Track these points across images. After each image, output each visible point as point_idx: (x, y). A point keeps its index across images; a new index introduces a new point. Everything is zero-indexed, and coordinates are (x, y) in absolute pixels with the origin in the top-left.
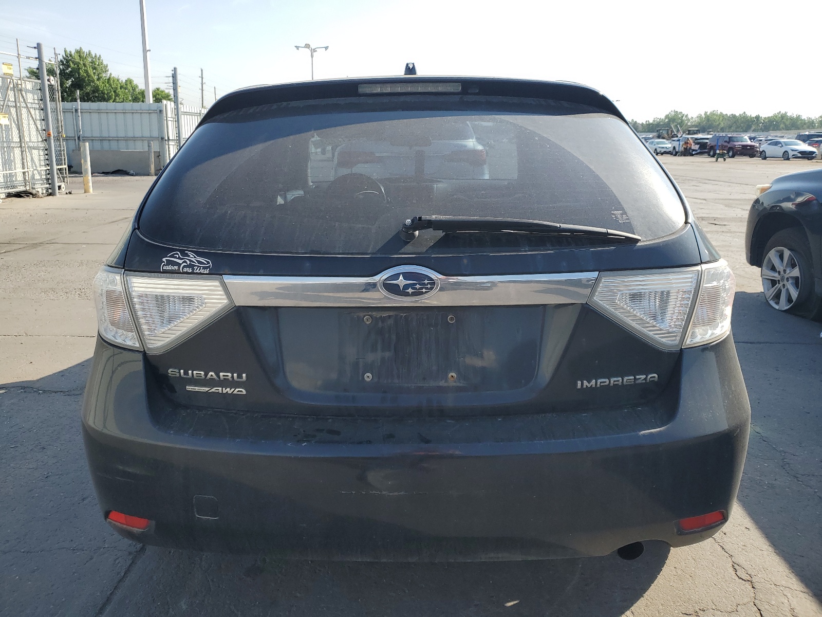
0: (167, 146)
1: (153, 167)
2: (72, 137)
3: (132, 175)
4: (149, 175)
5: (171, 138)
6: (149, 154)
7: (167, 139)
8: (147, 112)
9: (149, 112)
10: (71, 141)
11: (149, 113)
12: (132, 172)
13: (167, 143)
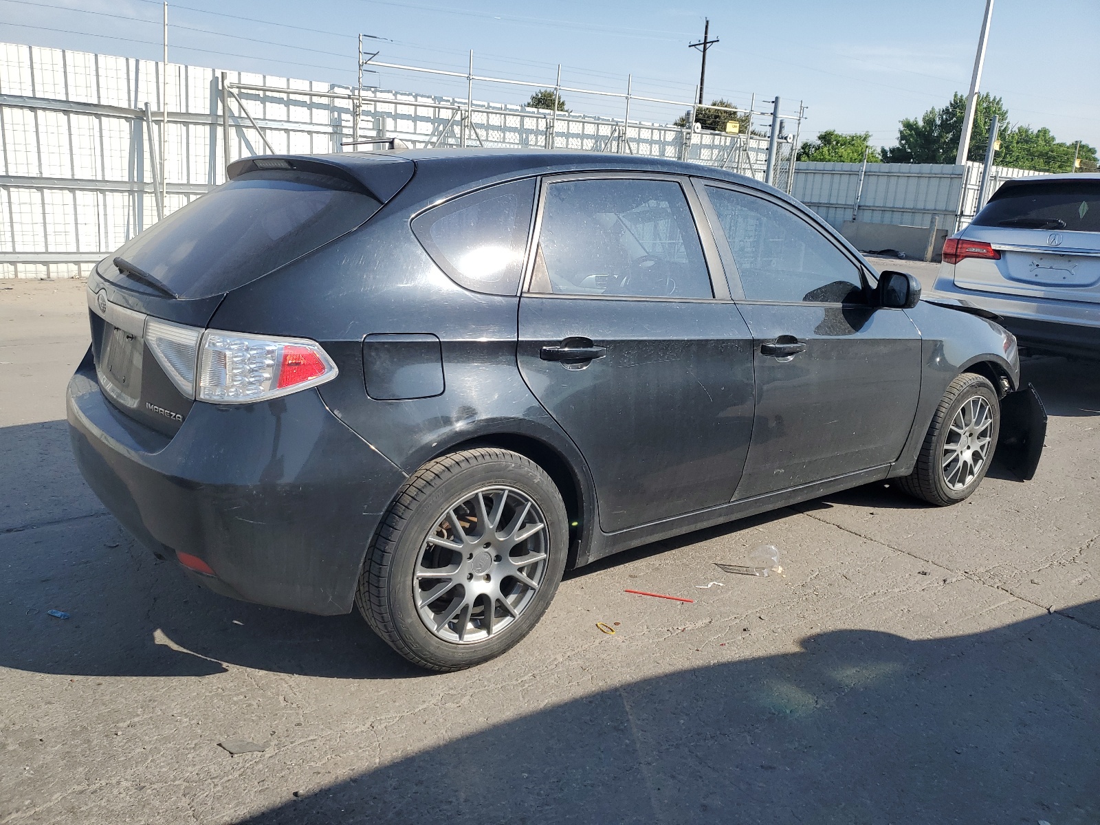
0: (957, 223)
1: (930, 249)
2: (851, 205)
3: (901, 258)
4: (923, 261)
5: (965, 213)
6: (930, 233)
7: (959, 214)
8: (949, 176)
9: (952, 176)
10: (849, 210)
11: (951, 178)
12: (902, 254)
13: (958, 219)
